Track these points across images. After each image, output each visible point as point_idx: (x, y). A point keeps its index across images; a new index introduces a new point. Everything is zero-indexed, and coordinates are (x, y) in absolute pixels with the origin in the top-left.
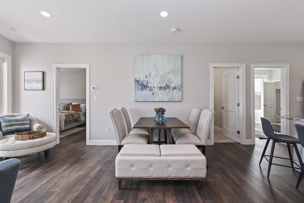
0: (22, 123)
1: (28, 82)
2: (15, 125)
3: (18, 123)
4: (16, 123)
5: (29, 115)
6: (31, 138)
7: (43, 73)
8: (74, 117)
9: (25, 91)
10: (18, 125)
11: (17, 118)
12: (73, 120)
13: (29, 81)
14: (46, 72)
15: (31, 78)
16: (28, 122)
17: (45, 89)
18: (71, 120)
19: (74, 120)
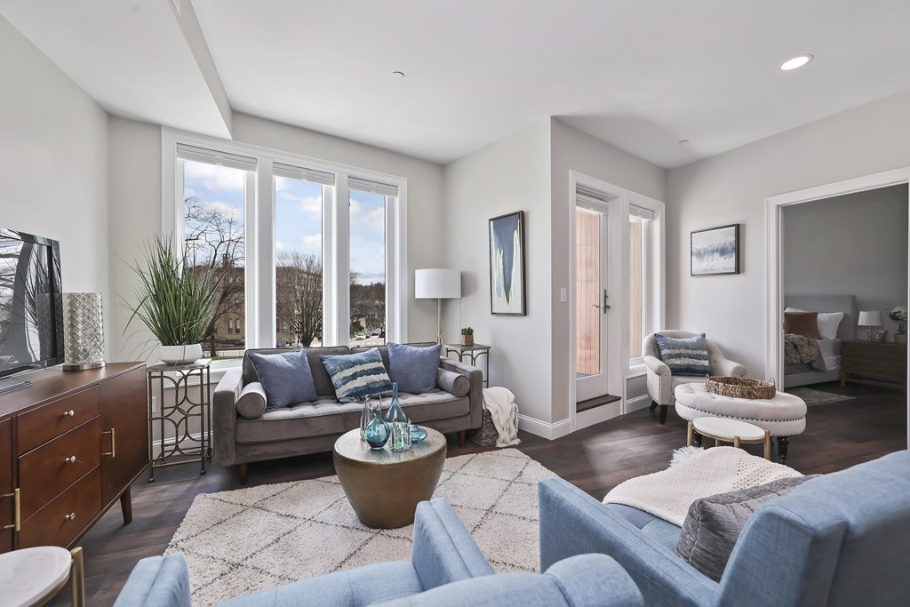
0: (698, 355)
1: (700, 255)
2: (686, 356)
3: (690, 352)
4: (686, 351)
5: (704, 335)
6: (745, 393)
7: (738, 227)
8: (803, 355)
9: (693, 278)
10: (690, 357)
11: (687, 340)
12: (799, 361)
13: (702, 252)
14: (744, 225)
15: (706, 247)
16: (706, 353)
17: (744, 271)
18: (795, 361)
19: (802, 362)
